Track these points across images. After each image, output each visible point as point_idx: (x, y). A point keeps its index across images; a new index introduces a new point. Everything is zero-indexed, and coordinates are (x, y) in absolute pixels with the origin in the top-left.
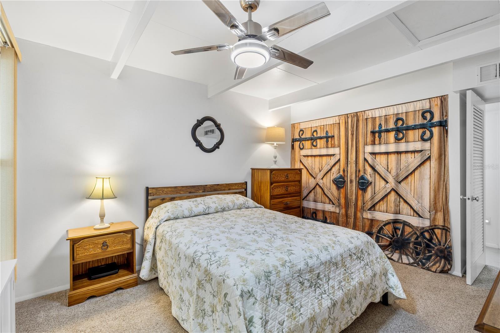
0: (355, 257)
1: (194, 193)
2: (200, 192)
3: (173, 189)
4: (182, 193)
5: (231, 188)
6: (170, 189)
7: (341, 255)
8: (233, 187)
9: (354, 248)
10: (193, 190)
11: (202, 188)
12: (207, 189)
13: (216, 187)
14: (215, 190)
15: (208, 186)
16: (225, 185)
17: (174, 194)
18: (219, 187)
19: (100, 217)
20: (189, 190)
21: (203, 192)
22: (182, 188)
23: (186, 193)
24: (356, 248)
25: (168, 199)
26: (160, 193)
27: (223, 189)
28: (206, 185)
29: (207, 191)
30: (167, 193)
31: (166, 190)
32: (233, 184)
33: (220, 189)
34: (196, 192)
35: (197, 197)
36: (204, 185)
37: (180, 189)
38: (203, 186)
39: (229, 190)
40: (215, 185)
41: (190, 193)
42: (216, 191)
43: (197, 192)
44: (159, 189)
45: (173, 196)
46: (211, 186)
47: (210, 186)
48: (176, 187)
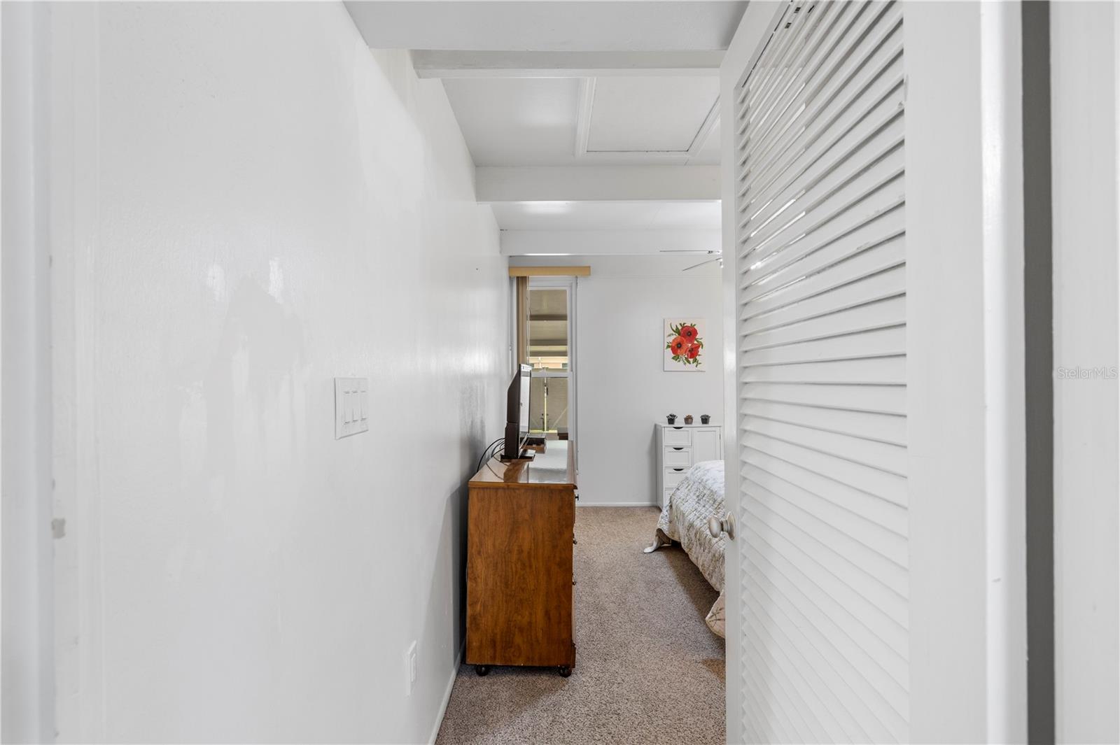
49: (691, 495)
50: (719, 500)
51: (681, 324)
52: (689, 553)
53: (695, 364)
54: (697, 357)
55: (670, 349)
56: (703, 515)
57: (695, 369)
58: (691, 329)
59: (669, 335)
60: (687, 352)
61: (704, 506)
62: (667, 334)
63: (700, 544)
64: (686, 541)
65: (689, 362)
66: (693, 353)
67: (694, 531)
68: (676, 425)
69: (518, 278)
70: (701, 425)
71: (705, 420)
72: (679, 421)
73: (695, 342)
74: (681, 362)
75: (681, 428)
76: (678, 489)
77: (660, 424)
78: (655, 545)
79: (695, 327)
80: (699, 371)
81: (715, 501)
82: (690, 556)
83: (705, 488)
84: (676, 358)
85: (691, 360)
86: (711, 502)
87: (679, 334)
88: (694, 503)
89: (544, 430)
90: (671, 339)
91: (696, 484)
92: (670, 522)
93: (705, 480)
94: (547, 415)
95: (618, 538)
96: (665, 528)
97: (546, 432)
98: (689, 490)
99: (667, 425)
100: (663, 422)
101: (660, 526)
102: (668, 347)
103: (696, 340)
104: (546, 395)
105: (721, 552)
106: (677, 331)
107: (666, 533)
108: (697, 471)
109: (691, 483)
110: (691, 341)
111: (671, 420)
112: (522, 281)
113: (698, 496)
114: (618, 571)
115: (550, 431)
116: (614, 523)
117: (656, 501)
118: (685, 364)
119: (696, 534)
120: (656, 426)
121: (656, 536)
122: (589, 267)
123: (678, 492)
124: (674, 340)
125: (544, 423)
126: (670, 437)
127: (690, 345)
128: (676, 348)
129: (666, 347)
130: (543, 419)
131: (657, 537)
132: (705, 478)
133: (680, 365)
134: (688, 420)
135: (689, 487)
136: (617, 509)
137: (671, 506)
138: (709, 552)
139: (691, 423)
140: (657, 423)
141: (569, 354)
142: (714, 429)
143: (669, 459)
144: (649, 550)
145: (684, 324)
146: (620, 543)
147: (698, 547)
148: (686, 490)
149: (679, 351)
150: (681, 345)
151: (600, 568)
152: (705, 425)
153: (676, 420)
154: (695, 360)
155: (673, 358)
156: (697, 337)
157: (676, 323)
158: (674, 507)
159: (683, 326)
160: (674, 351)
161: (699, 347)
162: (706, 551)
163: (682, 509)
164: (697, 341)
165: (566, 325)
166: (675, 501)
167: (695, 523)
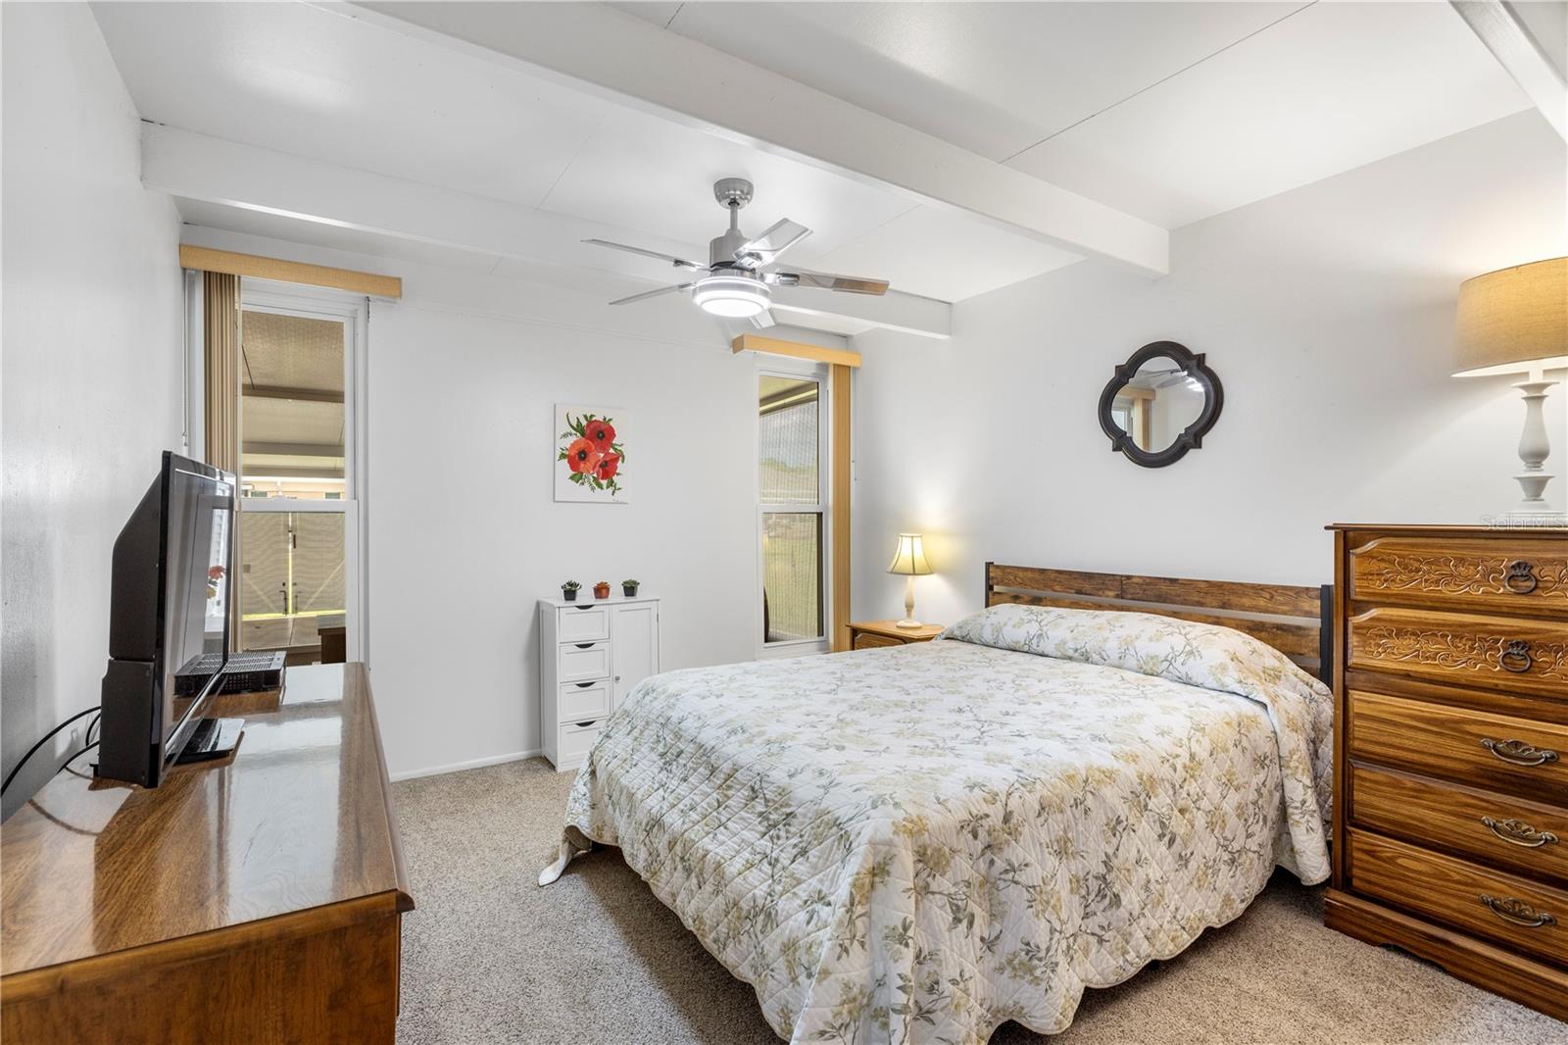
0: (760, 808)
1: (1090, 594)
2: (1108, 596)
3: (1037, 576)
4: (1057, 588)
5: (1234, 600)
6: (1030, 575)
7: (734, 765)
8: (1246, 601)
9: (779, 787)
10: (1087, 587)
11: (1115, 583)
12: (1132, 591)
13: (1164, 588)
14: (1161, 598)
15: (1134, 580)
16: (1203, 585)
17: (1038, 589)
18: (1176, 588)
19: (907, 606)
20: (1077, 585)
21: (1117, 596)
22: (1057, 575)
23: (1067, 592)
24: (783, 792)
25: (1026, 598)
26: (1010, 580)
27: (1196, 599)
28: (1129, 577)
29: (1130, 596)
30: (1022, 584)
31: (1021, 574)
32: (1241, 584)
33: (1181, 598)
34: (1095, 592)
35: (1100, 607)
36: (1122, 576)
37: (1053, 576)
38: (1118, 578)
39: (1224, 606)
40: (1160, 578)
41: (1079, 592)
42: (1164, 602)
43: (1101, 593)
44: (1009, 570)
45: (1037, 593)
46: (1148, 581)
47: (1141, 581)
48: (1043, 571)
49: (645, 749)
50: (726, 767)
51: (585, 416)
52: (651, 882)
53: (611, 489)
54: (615, 478)
55: (566, 461)
56: (686, 801)
57: (610, 498)
58: (603, 427)
59: (565, 436)
60: (597, 469)
61: (685, 780)
62: (560, 432)
63: (688, 871)
64: (643, 854)
65: (601, 487)
66: (608, 470)
67: (666, 838)
68: (580, 600)
69: (208, 275)
70: (623, 598)
71: (630, 589)
72: (585, 595)
73: (612, 451)
74: (586, 485)
75: (591, 606)
76: (608, 736)
77: (545, 600)
78: (562, 862)
79: (611, 423)
80: (617, 503)
81: (713, 770)
82: (653, 888)
83: (678, 736)
84: (577, 477)
85: (604, 482)
86: (701, 770)
87: (583, 435)
88: (656, 771)
89: (286, 611)
90: (568, 442)
91: (654, 727)
92: (593, 806)
93: (674, 720)
94: (294, 584)
95: (474, 858)
96: (584, 825)
97: (291, 616)
98: (636, 739)
99: (562, 602)
100: (555, 597)
101: (573, 819)
102: (563, 456)
103: (612, 446)
104: (290, 547)
105: (760, 902)
106: (579, 428)
107: (586, 831)
108: (648, 698)
109: (640, 724)
110: (604, 449)
111: (570, 593)
112: (218, 284)
113: (662, 755)
114: (487, 962)
115: (301, 614)
116: (459, 816)
117: (540, 747)
118: (593, 489)
119: (671, 845)
120: (538, 604)
121: (564, 842)
122: (399, 279)
123: (609, 744)
124: (573, 445)
125: (286, 599)
126: (569, 625)
127: (602, 455)
128: (577, 459)
129: (557, 457)
130: (286, 594)
131: (567, 844)
132: (675, 715)
133: (584, 491)
134: (601, 591)
135: (636, 733)
136: (460, 777)
137: (593, 773)
138: (717, 892)
139: (606, 597)
140: (541, 599)
141: (348, 473)
142: (645, 605)
143: (568, 666)
144: (549, 875)
145: (592, 416)
146: (479, 870)
147: (679, 874)
148: (629, 740)
149: (582, 465)
150: (586, 455)
151: (440, 965)
152: (630, 599)
153: (579, 592)
154: (611, 484)
155: (572, 478)
156: (614, 442)
157: (578, 414)
158: (601, 775)
159: (589, 419)
160: (574, 465)
161: (617, 459)
162: (708, 888)
163: (624, 781)
164: (615, 449)
165: (343, 414)
166: (603, 762)
167: (667, 819)
